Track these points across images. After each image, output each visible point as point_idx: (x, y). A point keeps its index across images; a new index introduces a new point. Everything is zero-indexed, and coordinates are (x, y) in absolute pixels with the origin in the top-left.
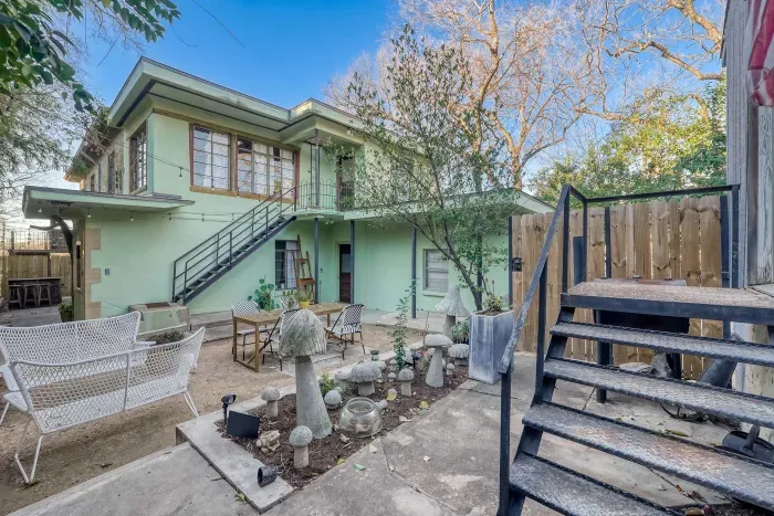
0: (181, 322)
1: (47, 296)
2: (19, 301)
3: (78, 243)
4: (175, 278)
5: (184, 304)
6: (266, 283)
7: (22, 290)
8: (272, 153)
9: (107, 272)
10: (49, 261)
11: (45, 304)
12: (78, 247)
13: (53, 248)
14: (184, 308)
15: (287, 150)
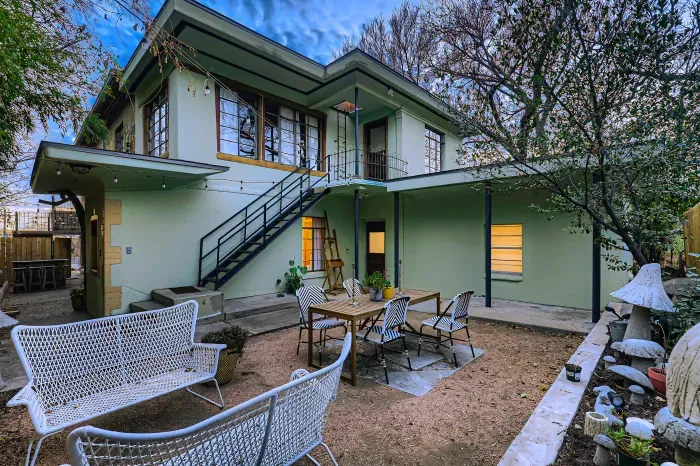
0: (215, 310)
1: (52, 280)
2: (24, 284)
3: (94, 217)
4: (201, 259)
5: (216, 289)
6: (295, 266)
7: (27, 274)
8: (298, 119)
9: (129, 251)
10: (52, 243)
11: (49, 288)
12: (95, 222)
13: (56, 229)
14: (218, 293)
15: (313, 116)
